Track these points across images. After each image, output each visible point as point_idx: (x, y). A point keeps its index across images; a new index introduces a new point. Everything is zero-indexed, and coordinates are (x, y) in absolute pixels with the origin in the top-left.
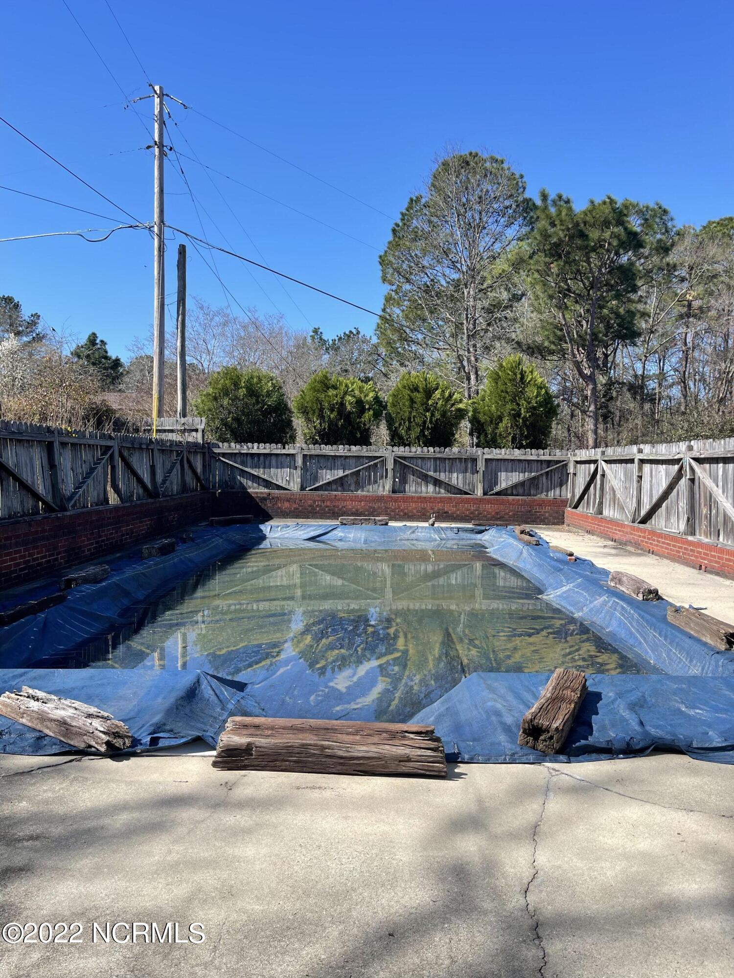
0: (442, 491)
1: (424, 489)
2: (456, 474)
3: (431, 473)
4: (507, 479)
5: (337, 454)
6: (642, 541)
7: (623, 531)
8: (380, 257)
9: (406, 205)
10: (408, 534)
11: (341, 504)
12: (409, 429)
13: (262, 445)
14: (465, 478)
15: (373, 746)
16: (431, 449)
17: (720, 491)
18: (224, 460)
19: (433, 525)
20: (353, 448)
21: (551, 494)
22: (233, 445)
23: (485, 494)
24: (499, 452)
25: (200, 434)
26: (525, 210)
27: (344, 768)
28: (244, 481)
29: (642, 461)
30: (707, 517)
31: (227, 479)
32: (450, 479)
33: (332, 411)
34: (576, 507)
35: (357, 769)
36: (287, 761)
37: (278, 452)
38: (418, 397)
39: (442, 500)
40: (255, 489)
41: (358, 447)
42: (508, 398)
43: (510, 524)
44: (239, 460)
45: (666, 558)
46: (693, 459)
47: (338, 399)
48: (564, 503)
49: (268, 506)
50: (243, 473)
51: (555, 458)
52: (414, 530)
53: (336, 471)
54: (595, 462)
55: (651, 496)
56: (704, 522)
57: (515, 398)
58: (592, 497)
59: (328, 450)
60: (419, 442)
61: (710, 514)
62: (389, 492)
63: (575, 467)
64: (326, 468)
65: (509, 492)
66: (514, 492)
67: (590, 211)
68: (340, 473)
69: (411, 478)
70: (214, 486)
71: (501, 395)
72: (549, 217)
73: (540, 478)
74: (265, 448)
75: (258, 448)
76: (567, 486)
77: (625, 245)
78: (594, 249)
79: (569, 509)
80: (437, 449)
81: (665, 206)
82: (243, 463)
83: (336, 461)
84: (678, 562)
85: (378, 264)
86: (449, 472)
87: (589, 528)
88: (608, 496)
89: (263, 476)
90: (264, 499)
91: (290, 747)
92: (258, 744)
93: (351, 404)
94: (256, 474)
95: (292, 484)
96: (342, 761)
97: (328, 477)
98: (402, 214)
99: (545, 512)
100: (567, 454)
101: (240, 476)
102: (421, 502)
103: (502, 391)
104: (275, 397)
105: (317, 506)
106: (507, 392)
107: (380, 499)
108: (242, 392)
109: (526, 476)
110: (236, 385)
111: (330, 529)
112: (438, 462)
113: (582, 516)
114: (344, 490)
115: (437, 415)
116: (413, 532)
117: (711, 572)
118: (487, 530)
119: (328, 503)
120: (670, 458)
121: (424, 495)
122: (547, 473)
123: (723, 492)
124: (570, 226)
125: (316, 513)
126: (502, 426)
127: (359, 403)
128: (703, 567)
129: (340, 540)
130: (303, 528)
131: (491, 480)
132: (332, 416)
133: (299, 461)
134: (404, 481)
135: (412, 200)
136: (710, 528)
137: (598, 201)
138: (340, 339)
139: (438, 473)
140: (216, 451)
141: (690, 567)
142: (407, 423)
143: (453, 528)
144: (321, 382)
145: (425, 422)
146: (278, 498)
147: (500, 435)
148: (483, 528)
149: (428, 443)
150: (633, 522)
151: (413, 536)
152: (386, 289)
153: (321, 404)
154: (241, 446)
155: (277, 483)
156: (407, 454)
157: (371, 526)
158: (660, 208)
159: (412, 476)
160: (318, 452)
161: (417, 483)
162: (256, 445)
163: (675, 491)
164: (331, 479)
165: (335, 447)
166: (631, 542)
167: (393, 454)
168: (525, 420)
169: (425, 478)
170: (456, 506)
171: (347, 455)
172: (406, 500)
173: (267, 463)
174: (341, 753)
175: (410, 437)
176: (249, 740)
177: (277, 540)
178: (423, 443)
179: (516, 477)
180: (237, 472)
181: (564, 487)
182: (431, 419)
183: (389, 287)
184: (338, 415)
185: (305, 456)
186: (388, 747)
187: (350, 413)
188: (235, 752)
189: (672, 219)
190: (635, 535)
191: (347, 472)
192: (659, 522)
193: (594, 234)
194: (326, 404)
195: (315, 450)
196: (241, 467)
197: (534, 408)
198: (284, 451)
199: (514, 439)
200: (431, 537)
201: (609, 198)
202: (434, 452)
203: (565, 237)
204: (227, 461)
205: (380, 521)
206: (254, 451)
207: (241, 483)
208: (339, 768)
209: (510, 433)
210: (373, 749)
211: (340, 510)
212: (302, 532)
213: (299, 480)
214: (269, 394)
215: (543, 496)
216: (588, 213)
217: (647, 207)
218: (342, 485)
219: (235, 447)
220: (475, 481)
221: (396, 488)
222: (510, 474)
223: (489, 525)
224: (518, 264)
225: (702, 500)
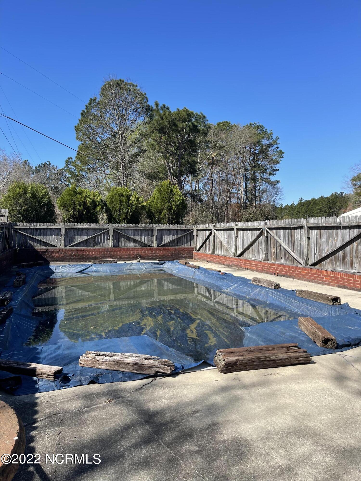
0: (137, 245)
1: (128, 244)
2: (143, 237)
3: (132, 237)
4: (167, 239)
5: (83, 228)
6: (241, 264)
7: (230, 261)
8: (76, 127)
9: (88, 102)
10: (128, 267)
11: (87, 253)
12: (120, 215)
13: (42, 224)
14: (148, 239)
15: (285, 354)
16: (131, 225)
17: (282, 241)
18: (20, 232)
19: (139, 262)
20: (92, 225)
21: (187, 245)
22: (25, 224)
23: (158, 246)
24: (163, 226)
25: (5, 218)
26: (147, 110)
27: (274, 365)
28: (32, 243)
29: (238, 230)
30: (275, 253)
31: (22, 242)
32: (141, 239)
33: (80, 206)
34: (198, 250)
35: (279, 364)
36: (251, 365)
37: (52, 227)
38: (124, 199)
39: (138, 250)
40: (39, 247)
41: (94, 224)
42: (166, 201)
43: (175, 260)
44: (29, 232)
45: (256, 271)
46: (268, 228)
47: (83, 200)
48: (193, 249)
49: (47, 256)
50: (32, 239)
51: (188, 229)
52: (131, 265)
53: (83, 237)
54: (210, 230)
55: (243, 245)
56: (273, 255)
57: (170, 200)
58: (208, 246)
59: (78, 226)
60: (125, 221)
61: (277, 252)
62: (112, 246)
63: (197, 232)
64: (78, 235)
65: (168, 245)
66: (171, 245)
67: (178, 114)
68: (86, 238)
69: (122, 239)
70: (14, 246)
71: (163, 199)
72: (160, 115)
73: (182, 238)
74: (43, 225)
75: (40, 225)
76: (193, 241)
77: (192, 131)
78: (179, 132)
79: (195, 251)
80: (134, 225)
81: (204, 114)
82: (31, 233)
83: (83, 231)
84: (262, 272)
85: (75, 130)
86: (140, 236)
87: (208, 260)
88: (217, 245)
89: (43, 240)
90: (45, 252)
91: (253, 359)
92: (240, 360)
93: (89, 202)
94: (39, 239)
95: (59, 244)
96: (273, 362)
97: (79, 239)
98: (86, 106)
99: (185, 253)
100: (193, 227)
101: (30, 240)
102: (128, 251)
103: (163, 197)
104: (47, 198)
105: (74, 255)
106: (166, 198)
107: (107, 250)
108: (29, 195)
109: (176, 237)
110: (25, 192)
111: (88, 266)
112: (135, 231)
113: (204, 254)
114: (87, 246)
115: (134, 208)
116: (131, 266)
117: (281, 276)
118: (165, 263)
119: (80, 253)
120: (255, 228)
121: (128, 247)
122: (185, 235)
123: (283, 242)
124: (170, 120)
125: (74, 258)
126: (163, 213)
127: (93, 202)
128: (276, 274)
129: (96, 272)
130: (73, 266)
131: (160, 240)
132: (80, 208)
133: (63, 232)
134: (119, 241)
135: (91, 99)
136: (277, 257)
137: (181, 109)
138: (39, 166)
139: (135, 237)
140: (16, 227)
141: (269, 274)
142: (118, 212)
143: (149, 263)
144: (73, 191)
145: (128, 212)
146: (52, 252)
147: (162, 218)
148: (163, 262)
149: (129, 222)
150: (235, 256)
151: (131, 267)
152: (79, 143)
153: (74, 202)
154: (30, 224)
155: (51, 244)
156: (120, 227)
157: (109, 264)
158: (202, 115)
159: (122, 238)
160: (73, 227)
161: (125, 242)
162: (38, 224)
163: (257, 242)
164: (80, 241)
165: (82, 224)
166: (234, 265)
167: (113, 227)
168: (174, 211)
169: (129, 239)
170: (145, 252)
171: (89, 228)
172: (121, 250)
173: (45, 233)
174: (273, 358)
175: (120, 219)
176: (236, 358)
177: (60, 273)
178: (127, 222)
179: (171, 238)
180: (28, 239)
181: (192, 242)
182: (131, 210)
183: (81, 142)
184: (83, 208)
185: (66, 229)
186: (290, 353)
187: (89, 207)
188: (231, 365)
189: (207, 121)
190: (236, 262)
191: (89, 237)
192: (248, 256)
193: (180, 125)
194: (77, 202)
195: (71, 226)
196: (30, 236)
197: (178, 206)
198: (55, 227)
199: (169, 220)
200: (140, 268)
201: (185, 109)
202: (133, 226)
203: (168, 125)
204: (22, 233)
205: (113, 261)
206: (37, 227)
207: (30, 244)
208: (272, 365)
209: (167, 217)
210: (285, 355)
211: (87, 256)
212: (74, 269)
213: (63, 242)
214: (43, 197)
215: (183, 246)
216: (177, 115)
217: (197, 114)
218: (86, 243)
219: (26, 225)
220: (152, 240)
221: (115, 244)
222: (168, 236)
223: (166, 261)
224: (144, 135)
225: (272, 246)
